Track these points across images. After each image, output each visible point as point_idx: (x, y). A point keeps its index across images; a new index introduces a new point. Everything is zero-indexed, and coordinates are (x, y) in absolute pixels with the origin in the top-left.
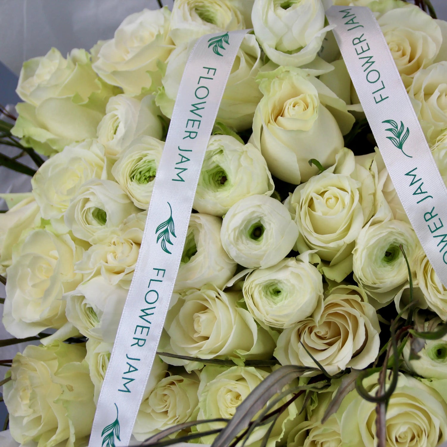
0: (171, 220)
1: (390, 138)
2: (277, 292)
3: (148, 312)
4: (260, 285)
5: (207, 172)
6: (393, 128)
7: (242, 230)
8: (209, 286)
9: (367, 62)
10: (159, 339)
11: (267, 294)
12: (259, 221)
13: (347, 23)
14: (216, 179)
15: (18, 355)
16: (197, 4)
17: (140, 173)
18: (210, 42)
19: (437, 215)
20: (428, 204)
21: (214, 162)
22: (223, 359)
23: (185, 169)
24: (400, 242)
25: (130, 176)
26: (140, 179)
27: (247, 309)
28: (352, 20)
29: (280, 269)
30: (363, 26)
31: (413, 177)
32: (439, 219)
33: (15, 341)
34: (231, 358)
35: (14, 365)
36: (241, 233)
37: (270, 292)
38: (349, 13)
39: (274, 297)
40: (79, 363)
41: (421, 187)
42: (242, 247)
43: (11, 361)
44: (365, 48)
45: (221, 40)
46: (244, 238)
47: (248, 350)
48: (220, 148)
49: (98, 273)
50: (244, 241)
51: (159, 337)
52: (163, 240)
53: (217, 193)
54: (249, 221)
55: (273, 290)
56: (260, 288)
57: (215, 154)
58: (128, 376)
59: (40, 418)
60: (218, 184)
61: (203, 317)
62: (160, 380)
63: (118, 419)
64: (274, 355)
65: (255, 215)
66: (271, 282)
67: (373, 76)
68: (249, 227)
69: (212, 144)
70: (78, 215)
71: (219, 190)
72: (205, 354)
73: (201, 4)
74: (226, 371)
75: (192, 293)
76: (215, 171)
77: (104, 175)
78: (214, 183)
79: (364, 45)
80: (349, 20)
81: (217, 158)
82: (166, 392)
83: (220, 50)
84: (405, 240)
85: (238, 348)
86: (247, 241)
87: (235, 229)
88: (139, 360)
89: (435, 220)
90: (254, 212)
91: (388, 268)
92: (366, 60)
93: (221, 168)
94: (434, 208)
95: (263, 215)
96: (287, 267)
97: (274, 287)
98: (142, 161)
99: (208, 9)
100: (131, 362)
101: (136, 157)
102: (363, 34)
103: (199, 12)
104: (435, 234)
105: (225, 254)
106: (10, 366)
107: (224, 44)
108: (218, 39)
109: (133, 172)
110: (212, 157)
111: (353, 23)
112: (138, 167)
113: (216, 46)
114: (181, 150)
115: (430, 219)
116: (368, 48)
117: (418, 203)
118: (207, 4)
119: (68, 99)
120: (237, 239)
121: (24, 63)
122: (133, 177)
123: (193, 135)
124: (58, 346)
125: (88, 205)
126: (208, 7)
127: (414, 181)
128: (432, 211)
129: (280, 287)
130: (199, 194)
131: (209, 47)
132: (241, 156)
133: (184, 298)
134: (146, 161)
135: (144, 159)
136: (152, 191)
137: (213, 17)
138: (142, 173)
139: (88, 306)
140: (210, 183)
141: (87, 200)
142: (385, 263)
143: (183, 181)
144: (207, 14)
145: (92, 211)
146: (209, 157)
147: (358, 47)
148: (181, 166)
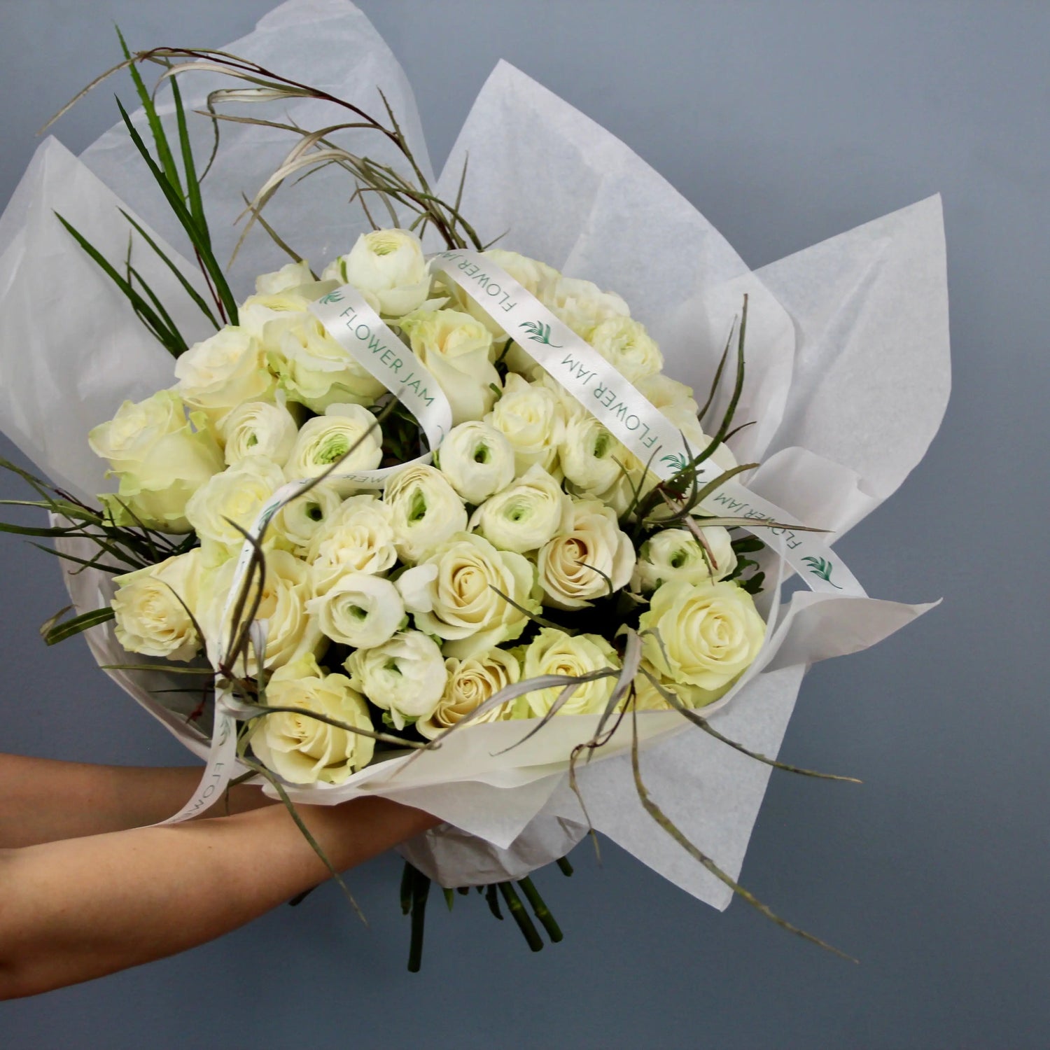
1: (532, 338)
6: (532, 328)
7: (470, 454)
9: (482, 280)
12: (481, 442)
19: (606, 388)
20: (595, 382)
32: (610, 392)
41: (582, 369)
46: (473, 461)
79: (471, 267)
87: (464, 453)
89: (606, 393)
92: (479, 278)
94: (601, 383)
104: (611, 406)
115: (601, 395)
116: (477, 269)
123: (399, 364)
128: (600, 387)
148: (420, 391)
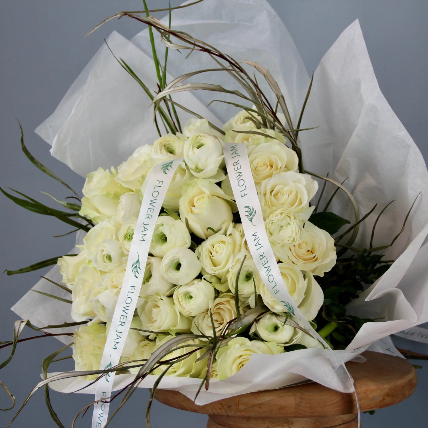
0: (138, 261)
1: (247, 216)
2: (191, 297)
3: (126, 308)
4: (181, 293)
5: (158, 235)
6: (249, 210)
7: (169, 266)
8: (158, 294)
9: (239, 175)
10: (131, 322)
11: (186, 298)
12: (178, 261)
13: (232, 154)
14: (163, 238)
15: (76, 331)
16: (165, 143)
17: (130, 235)
18: (163, 166)
19: (265, 256)
20: (261, 251)
21: (160, 230)
22: (166, 332)
23: (146, 235)
24: (251, 271)
25: (124, 237)
26: (129, 239)
27: (175, 305)
28: (235, 152)
29: (190, 285)
30: (239, 155)
31: (255, 236)
32: (266, 258)
33: (75, 324)
34: (169, 331)
35: (74, 336)
36: (169, 267)
37: (188, 297)
38: (235, 148)
39: (190, 300)
40: (103, 335)
41: (259, 242)
42: (169, 274)
43: (73, 334)
44: (239, 168)
45: (168, 166)
46: (171, 269)
47: (175, 327)
48: (161, 223)
49: (106, 289)
50: (171, 271)
51: (131, 321)
52: (135, 271)
53: (162, 246)
54: (173, 261)
55: (189, 296)
56: (182, 295)
57: (160, 226)
58: (116, 341)
59: (86, 363)
60: (164, 241)
61: (155, 310)
62: (140, 343)
63: (111, 363)
64: (191, 330)
65: (175, 258)
66: (187, 292)
67: (241, 183)
68: (173, 264)
69: (158, 221)
70: (99, 258)
71: (164, 244)
72: (156, 329)
73: (168, 143)
74: (165, 338)
75: (151, 298)
76: (161, 235)
77: (114, 238)
78: (161, 241)
79: (238, 166)
80: (233, 152)
81: (161, 228)
82: (143, 350)
83: (167, 171)
84: (253, 270)
85: (171, 327)
86: (173, 271)
87: (166, 265)
88: (121, 333)
89: (264, 259)
90: (175, 256)
91: (246, 284)
92: (239, 174)
93: (164, 233)
94: (264, 253)
95: (179, 258)
96: (194, 284)
97: (189, 295)
98: (129, 230)
99: (172, 145)
100: (118, 334)
101: (127, 227)
102: (239, 160)
103: (167, 147)
104: (265, 266)
105: (163, 278)
106: (73, 336)
107: (169, 168)
108: (166, 165)
109: (126, 235)
110: (159, 227)
111: (236, 154)
112: (128, 233)
113: (165, 169)
114: (144, 224)
115: (262, 258)
116: (240, 168)
117: (257, 250)
118: (171, 142)
119: (103, 195)
120: (167, 270)
121: (88, 175)
122: (126, 238)
123: (150, 217)
124: (93, 326)
125: (104, 253)
126: (172, 144)
127: (256, 238)
129: (192, 295)
130: (152, 247)
131: (162, 169)
132: (172, 227)
133: (147, 301)
134: (131, 230)
135: (131, 228)
136: (130, 246)
137: (174, 149)
138: (130, 236)
139: (102, 305)
140: (159, 241)
141: (103, 251)
142: (245, 282)
143: (144, 241)
144: (171, 148)
145: (106, 255)
146: (157, 227)
147: (236, 167)
148: (144, 233)
